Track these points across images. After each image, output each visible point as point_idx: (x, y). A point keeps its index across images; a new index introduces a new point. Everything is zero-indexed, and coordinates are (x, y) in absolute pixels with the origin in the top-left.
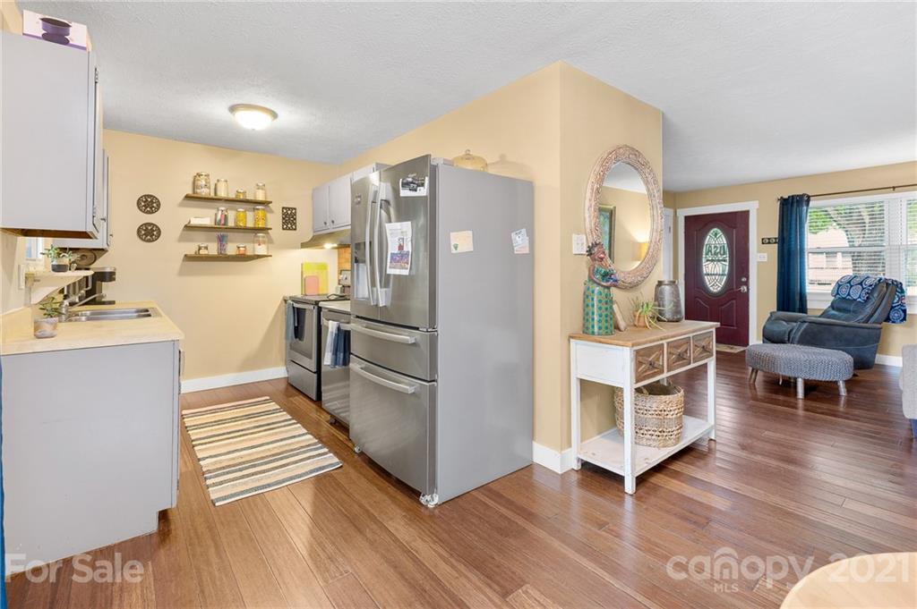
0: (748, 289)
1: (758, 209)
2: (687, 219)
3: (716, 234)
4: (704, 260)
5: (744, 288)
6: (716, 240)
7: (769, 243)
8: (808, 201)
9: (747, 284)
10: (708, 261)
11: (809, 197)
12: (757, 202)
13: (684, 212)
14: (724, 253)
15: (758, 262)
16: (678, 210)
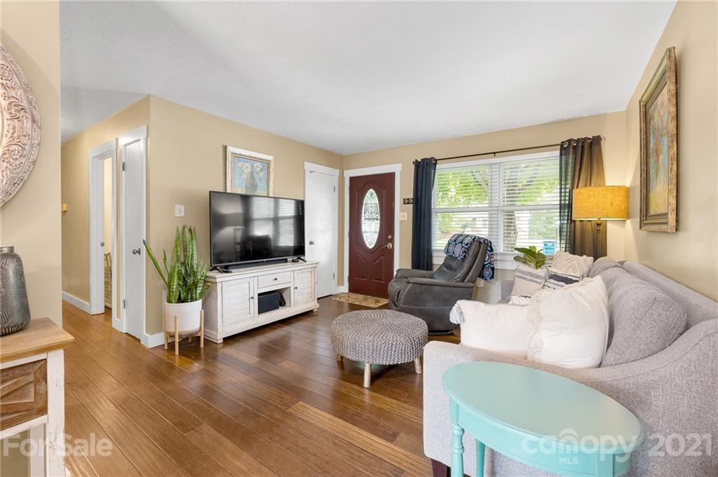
0: (393, 246)
1: (401, 172)
2: (352, 179)
3: (372, 194)
4: (363, 218)
5: (390, 245)
6: (371, 200)
7: (408, 203)
8: (436, 164)
9: (392, 241)
10: (366, 219)
11: (436, 160)
12: (401, 164)
13: (349, 174)
14: (377, 213)
15: (401, 221)
16: (345, 172)
